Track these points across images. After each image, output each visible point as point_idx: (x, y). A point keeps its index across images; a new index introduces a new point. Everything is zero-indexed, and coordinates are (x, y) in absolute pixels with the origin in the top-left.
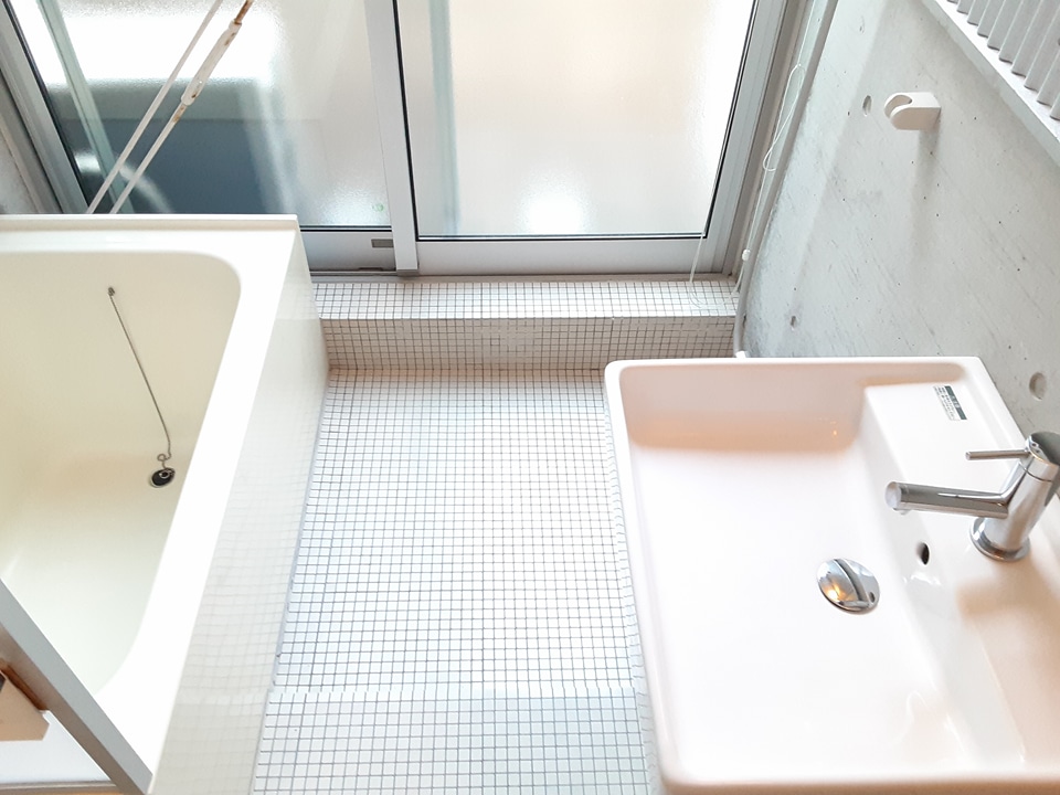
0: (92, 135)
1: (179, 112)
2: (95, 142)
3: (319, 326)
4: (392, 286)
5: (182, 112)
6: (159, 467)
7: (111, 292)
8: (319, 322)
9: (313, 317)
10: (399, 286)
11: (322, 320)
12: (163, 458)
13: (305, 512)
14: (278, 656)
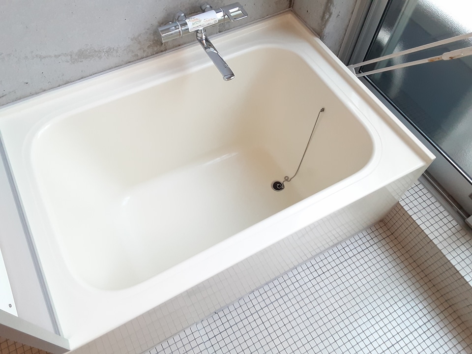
0: (399, 22)
1: (435, 58)
2: (396, 28)
3: (393, 204)
4: (454, 223)
5: (437, 60)
6: (281, 181)
7: (323, 110)
8: (395, 202)
9: (396, 197)
10: (458, 227)
11: (398, 203)
12: (287, 179)
13: (291, 270)
14: (216, 313)
